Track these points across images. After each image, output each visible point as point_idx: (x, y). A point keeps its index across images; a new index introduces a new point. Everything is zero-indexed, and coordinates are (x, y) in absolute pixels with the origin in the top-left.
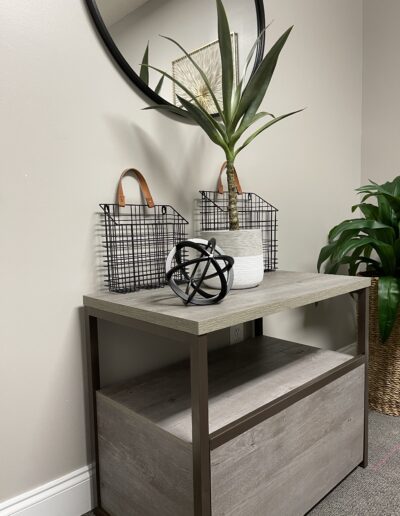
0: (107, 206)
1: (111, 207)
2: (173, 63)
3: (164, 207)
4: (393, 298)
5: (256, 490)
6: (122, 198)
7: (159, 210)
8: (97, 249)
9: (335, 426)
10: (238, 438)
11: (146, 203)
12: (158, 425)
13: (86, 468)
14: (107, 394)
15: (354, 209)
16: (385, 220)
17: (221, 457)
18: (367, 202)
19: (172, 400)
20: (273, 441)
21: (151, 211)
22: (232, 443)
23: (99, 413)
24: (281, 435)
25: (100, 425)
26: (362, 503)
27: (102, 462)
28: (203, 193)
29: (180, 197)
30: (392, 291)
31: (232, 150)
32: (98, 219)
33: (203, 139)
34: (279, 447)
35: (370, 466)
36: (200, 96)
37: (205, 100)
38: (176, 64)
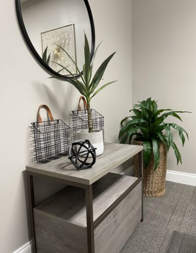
0: (34, 123)
1: (36, 124)
2: (41, 33)
3: (58, 120)
4: (149, 150)
5: (108, 241)
6: (40, 119)
7: (56, 122)
8: (30, 143)
9: (133, 208)
10: (103, 222)
11: (50, 119)
12: (68, 221)
13: (29, 243)
14: (39, 209)
15: (130, 111)
16: (145, 118)
17: (98, 232)
18: (136, 108)
19: (70, 208)
20: (114, 220)
21: (52, 123)
22: (101, 225)
23: (35, 218)
24: (116, 217)
25: (36, 223)
26: (144, 237)
27: (38, 239)
28: (73, 112)
29: (64, 115)
30: (149, 148)
31: (89, 97)
32: (30, 129)
33: (72, 87)
34: (116, 221)
35: (144, 220)
36: (56, 52)
37: (59, 54)
38: (43, 34)
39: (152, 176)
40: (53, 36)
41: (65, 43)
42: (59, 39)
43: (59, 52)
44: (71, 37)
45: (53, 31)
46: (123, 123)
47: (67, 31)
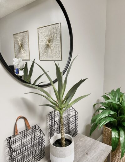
0: (10, 137)
3: (35, 126)
30: (116, 137)
36: (48, 43)
37: (50, 44)
38: (39, 29)
39: (117, 157)
40: (46, 31)
41: (54, 36)
42: (50, 33)
43: (49, 42)
44: (58, 32)
45: (46, 27)
46: (96, 106)
47: (55, 28)
